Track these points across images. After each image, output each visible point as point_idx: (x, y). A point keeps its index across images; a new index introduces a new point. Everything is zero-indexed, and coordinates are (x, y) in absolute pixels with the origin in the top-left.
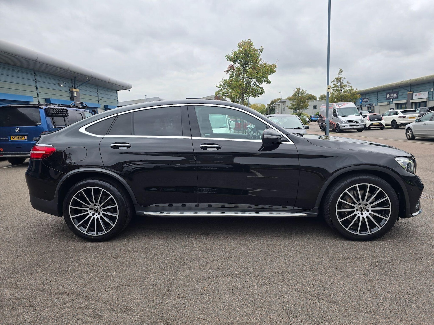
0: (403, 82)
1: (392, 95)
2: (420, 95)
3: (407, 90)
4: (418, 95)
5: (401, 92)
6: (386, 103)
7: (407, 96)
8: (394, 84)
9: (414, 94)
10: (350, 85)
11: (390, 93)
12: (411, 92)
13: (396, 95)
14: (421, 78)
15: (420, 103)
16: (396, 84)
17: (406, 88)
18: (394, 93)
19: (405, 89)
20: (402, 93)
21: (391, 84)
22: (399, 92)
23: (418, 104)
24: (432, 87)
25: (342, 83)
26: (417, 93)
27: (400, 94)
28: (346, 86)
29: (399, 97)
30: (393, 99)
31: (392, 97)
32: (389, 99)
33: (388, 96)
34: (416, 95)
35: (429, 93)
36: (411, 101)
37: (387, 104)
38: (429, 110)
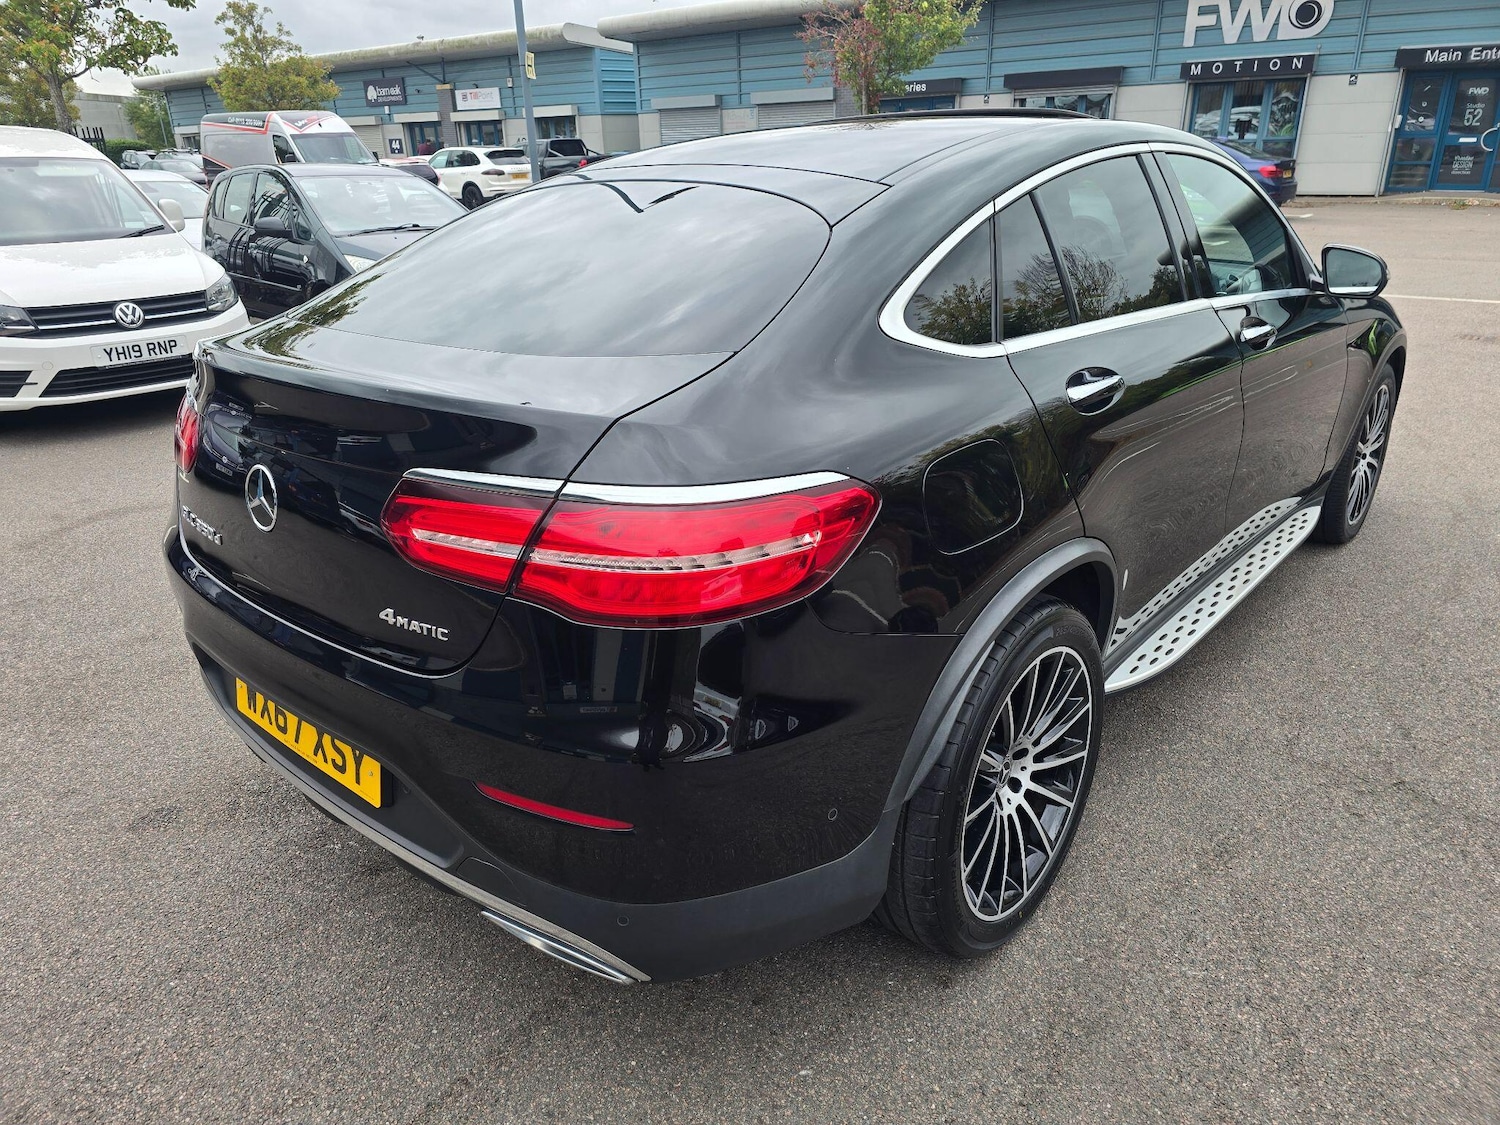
0: (417, 48)
1: (384, 91)
2: (476, 96)
3: (431, 75)
4: (469, 96)
5: (414, 81)
6: (371, 121)
7: (435, 98)
8: (390, 52)
9: (458, 94)
10: (294, 41)
11: (377, 84)
12: (447, 86)
13: (397, 91)
14: (477, 38)
15: (479, 124)
16: (398, 52)
17: (431, 70)
18: (391, 85)
19: (427, 74)
20: (419, 88)
21: (381, 50)
22: (408, 81)
23: (474, 129)
24: (508, 73)
25: (259, 29)
26: (468, 91)
27: (410, 90)
28: (277, 44)
29: (409, 98)
30: (390, 104)
31: (385, 99)
32: (376, 104)
33: (372, 93)
34: (465, 97)
35: (503, 91)
36: (455, 117)
37: (374, 123)
38: (550, 150)
